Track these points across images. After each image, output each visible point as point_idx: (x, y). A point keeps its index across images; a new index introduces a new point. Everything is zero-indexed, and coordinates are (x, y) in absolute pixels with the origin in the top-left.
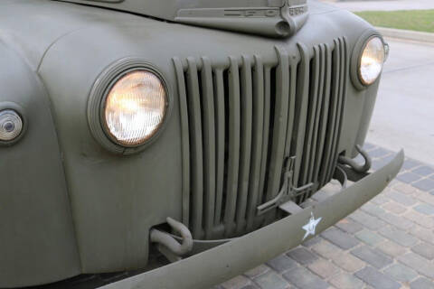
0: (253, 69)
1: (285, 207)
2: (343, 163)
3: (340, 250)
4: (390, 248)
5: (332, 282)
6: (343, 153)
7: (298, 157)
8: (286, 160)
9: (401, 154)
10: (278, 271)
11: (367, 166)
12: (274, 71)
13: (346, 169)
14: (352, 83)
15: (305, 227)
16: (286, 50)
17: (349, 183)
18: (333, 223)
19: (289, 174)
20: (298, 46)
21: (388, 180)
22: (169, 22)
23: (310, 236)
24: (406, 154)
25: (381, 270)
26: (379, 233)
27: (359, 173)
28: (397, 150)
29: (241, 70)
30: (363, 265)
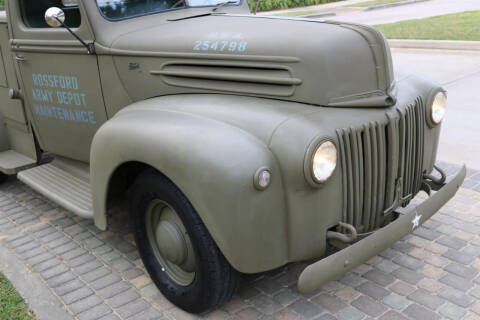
0: (377, 128)
1: (397, 210)
2: (425, 178)
3: (427, 241)
4: (464, 236)
5: (429, 261)
6: (425, 172)
7: (401, 178)
8: (396, 181)
9: (464, 167)
10: (388, 259)
11: (443, 178)
12: (386, 128)
13: (429, 182)
14: (427, 124)
15: (414, 222)
16: (392, 113)
17: (433, 192)
18: (429, 218)
19: (398, 189)
20: (398, 110)
21: (458, 187)
22: (323, 106)
23: (416, 227)
24: (468, 166)
25: (461, 250)
26: (454, 227)
27: (439, 184)
28: (461, 165)
29: (370, 130)
30: (447, 249)
